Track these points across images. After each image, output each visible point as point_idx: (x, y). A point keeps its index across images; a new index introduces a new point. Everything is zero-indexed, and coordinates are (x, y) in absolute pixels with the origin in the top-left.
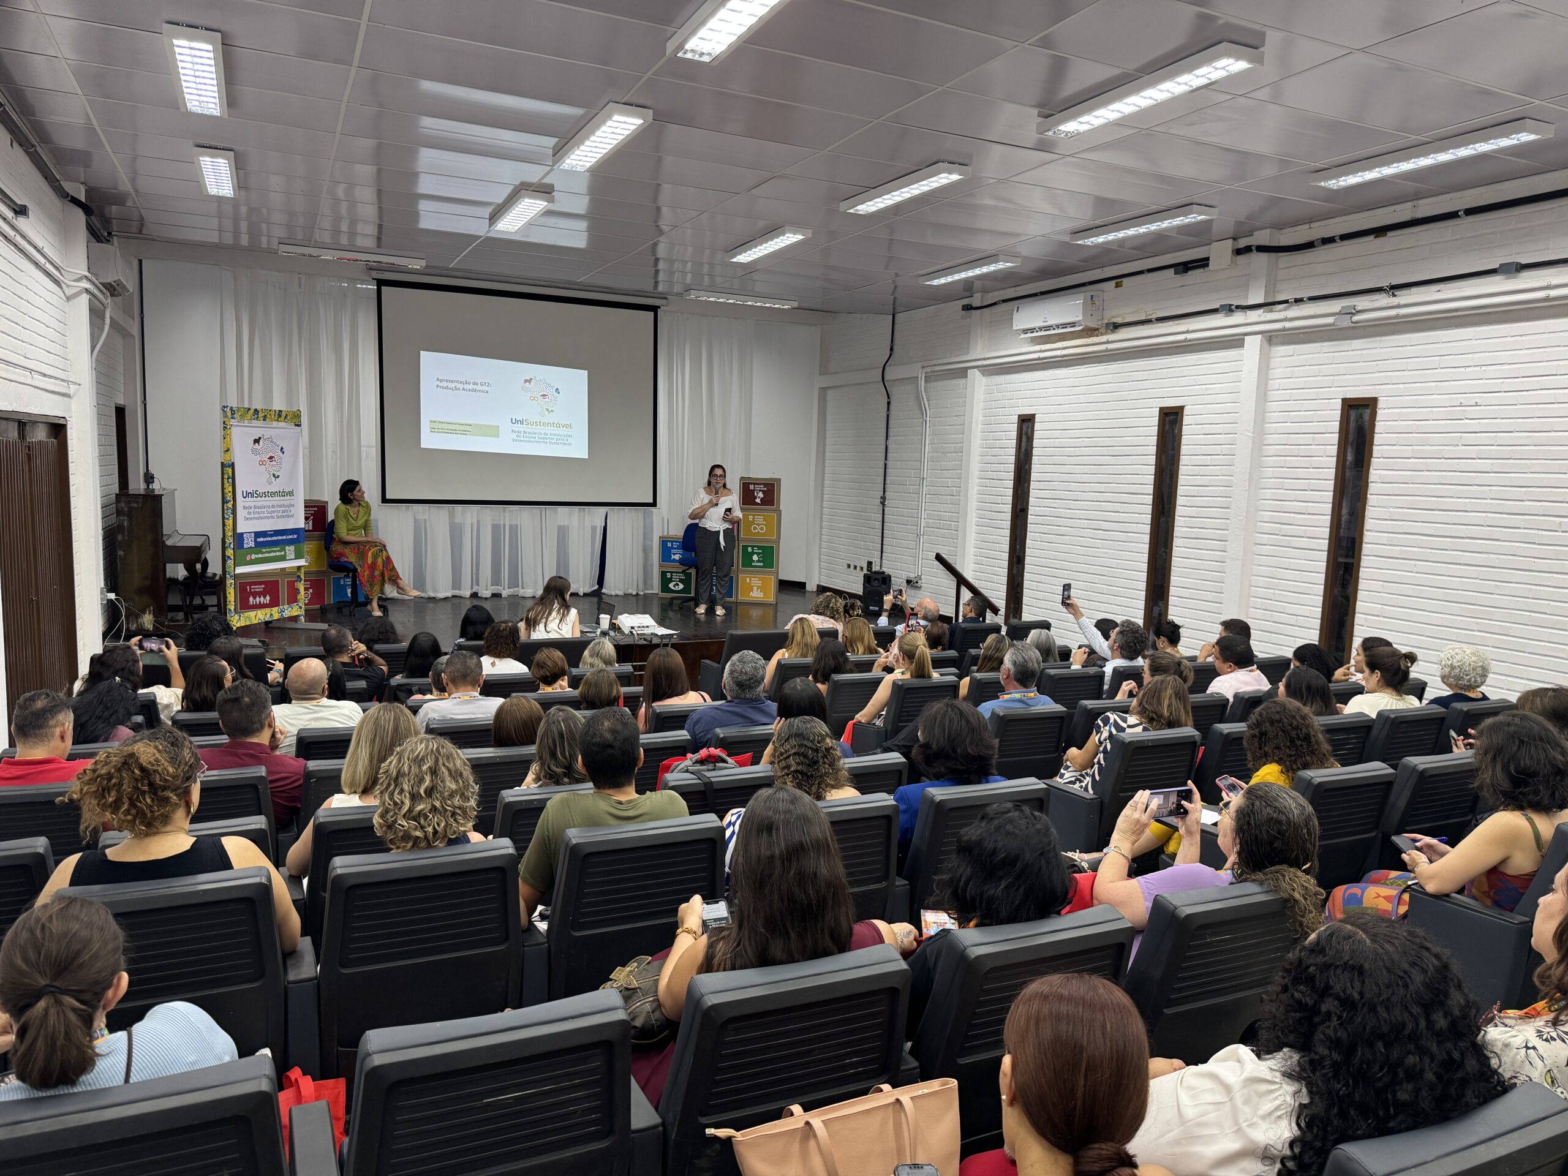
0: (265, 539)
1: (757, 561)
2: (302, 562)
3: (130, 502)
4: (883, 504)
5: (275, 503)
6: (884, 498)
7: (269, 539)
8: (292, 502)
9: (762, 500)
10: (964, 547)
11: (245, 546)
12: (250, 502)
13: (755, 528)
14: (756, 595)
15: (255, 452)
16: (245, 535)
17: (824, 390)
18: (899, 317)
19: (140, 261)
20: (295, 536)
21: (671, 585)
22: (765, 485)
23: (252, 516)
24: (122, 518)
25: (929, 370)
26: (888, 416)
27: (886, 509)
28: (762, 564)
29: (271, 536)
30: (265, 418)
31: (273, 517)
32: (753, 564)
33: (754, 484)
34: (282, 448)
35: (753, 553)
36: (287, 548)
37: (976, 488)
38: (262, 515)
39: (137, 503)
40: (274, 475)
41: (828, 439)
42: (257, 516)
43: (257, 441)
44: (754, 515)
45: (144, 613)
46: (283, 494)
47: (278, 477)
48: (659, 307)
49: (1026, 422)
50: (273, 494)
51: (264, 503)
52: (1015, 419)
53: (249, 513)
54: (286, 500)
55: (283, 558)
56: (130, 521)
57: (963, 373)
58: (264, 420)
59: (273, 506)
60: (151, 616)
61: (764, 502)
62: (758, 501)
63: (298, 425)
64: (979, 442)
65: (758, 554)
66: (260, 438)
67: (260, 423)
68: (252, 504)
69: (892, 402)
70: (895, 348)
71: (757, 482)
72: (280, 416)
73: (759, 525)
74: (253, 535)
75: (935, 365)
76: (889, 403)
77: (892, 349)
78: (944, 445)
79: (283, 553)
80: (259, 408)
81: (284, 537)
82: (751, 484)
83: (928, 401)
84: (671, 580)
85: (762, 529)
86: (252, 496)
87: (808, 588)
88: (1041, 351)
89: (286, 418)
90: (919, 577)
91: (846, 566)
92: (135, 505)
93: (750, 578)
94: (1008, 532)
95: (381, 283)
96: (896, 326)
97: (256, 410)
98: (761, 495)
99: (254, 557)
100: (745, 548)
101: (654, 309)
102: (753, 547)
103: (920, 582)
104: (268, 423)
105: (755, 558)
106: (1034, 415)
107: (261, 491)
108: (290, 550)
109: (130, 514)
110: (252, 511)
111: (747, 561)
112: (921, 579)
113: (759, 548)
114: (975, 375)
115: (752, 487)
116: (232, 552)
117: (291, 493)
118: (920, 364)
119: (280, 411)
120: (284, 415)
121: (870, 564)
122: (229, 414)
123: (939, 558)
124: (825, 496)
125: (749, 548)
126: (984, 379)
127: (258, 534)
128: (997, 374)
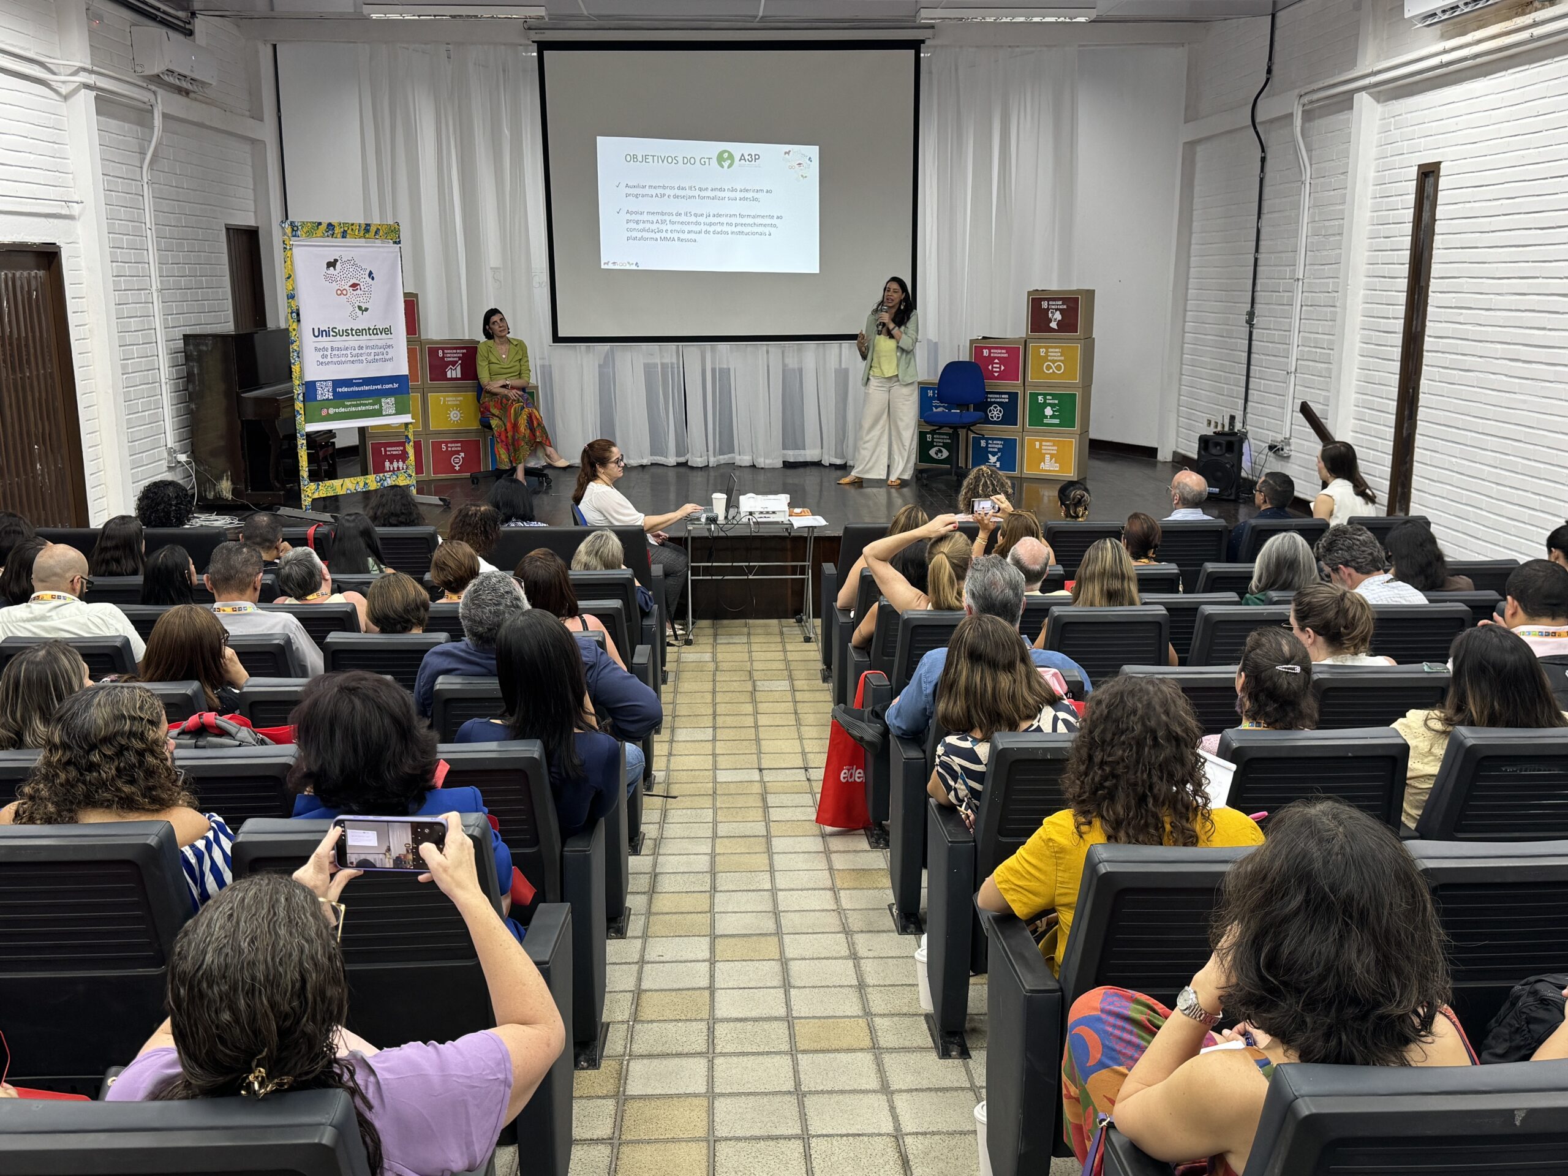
0: (350, 389)
1: (1052, 417)
2: (407, 418)
3: (198, 345)
4: (1250, 322)
5: (363, 344)
6: (1251, 315)
7: (356, 389)
8: (390, 342)
9: (1059, 323)
10: (1338, 392)
11: (319, 398)
12: (324, 342)
13: (1048, 368)
14: (1049, 467)
15: (328, 278)
16: (318, 384)
17: (1191, 145)
18: (1281, 16)
19: (275, 46)
20: (396, 386)
21: (932, 452)
22: (1065, 300)
23: (329, 359)
24: (191, 364)
25: (1305, 100)
26: (1261, 180)
27: (1255, 331)
28: (1057, 421)
29: (359, 385)
30: (344, 235)
31: (361, 362)
32: (1045, 421)
33: (1048, 300)
34: (371, 273)
35: (1045, 405)
36: (383, 400)
37: (1362, 292)
38: (343, 359)
39: (206, 345)
40: (360, 308)
41: (1195, 224)
42: (335, 360)
43: (332, 264)
44: (1047, 348)
45: (222, 478)
46: (375, 331)
47: (366, 310)
48: (923, 42)
49: (1428, 174)
50: (359, 332)
51: (347, 344)
52: (1413, 173)
53: (324, 356)
54: (380, 340)
55: (378, 413)
56: (201, 367)
57: (1345, 102)
58: (344, 237)
59: (361, 348)
60: (229, 483)
61: (1063, 326)
62: (1054, 325)
63: (395, 243)
64: (1369, 214)
65: (1052, 406)
66: (336, 261)
67: (339, 241)
68: (328, 345)
69: (1268, 157)
70: (1275, 68)
71: (1052, 296)
72: (367, 230)
73: (1054, 362)
74: (330, 383)
75: (1314, 91)
76: (1263, 160)
77: (1269, 71)
78: (1327, 223)
79: (377, 407)
80: (334, 221)
81: (379, 387)
82: (1045, 299)
83: (1309, 150)
84: (931, 445)
85: (1059, 368)
86: (328, 335)
87: (1160, 457)
88: (1445, 52)
89: (376, 233)
90: (1287, 441)
91: (1206, 423)
92: (204, 348)
93: (1041, 441)
94: (1396, 366)
95: (543, 47)
96: (1277, 33)
97: (330, 225)
98: (1058, 316)
99: (332, 411)
100: (1034, 396)
101: (915, 45)
102: (1045, 395)
103: (1286, 449)
104: (348, 241)
105: (1048, 411)
106: (1440, 163)
107: (340, 327)
108: (388, 403)
109: (200, 359)
110: (328, 353)
111: (1037, 417)
112: (1289, 444)
113: (1054, 396)
114: (1364, 100)
115: (1045, 305)
116: (301, 405)
117: (387, 331)
118: (1297, 92)
119: (368, 225)
120: (373, 229)
121: (1232, 418)
122: (289, 230)
123: (1306, 410)
124: (1189, 313)
125: (1040, 398)
126: (1379, 108)
127: (337, 383)
128: (1396, 98)
